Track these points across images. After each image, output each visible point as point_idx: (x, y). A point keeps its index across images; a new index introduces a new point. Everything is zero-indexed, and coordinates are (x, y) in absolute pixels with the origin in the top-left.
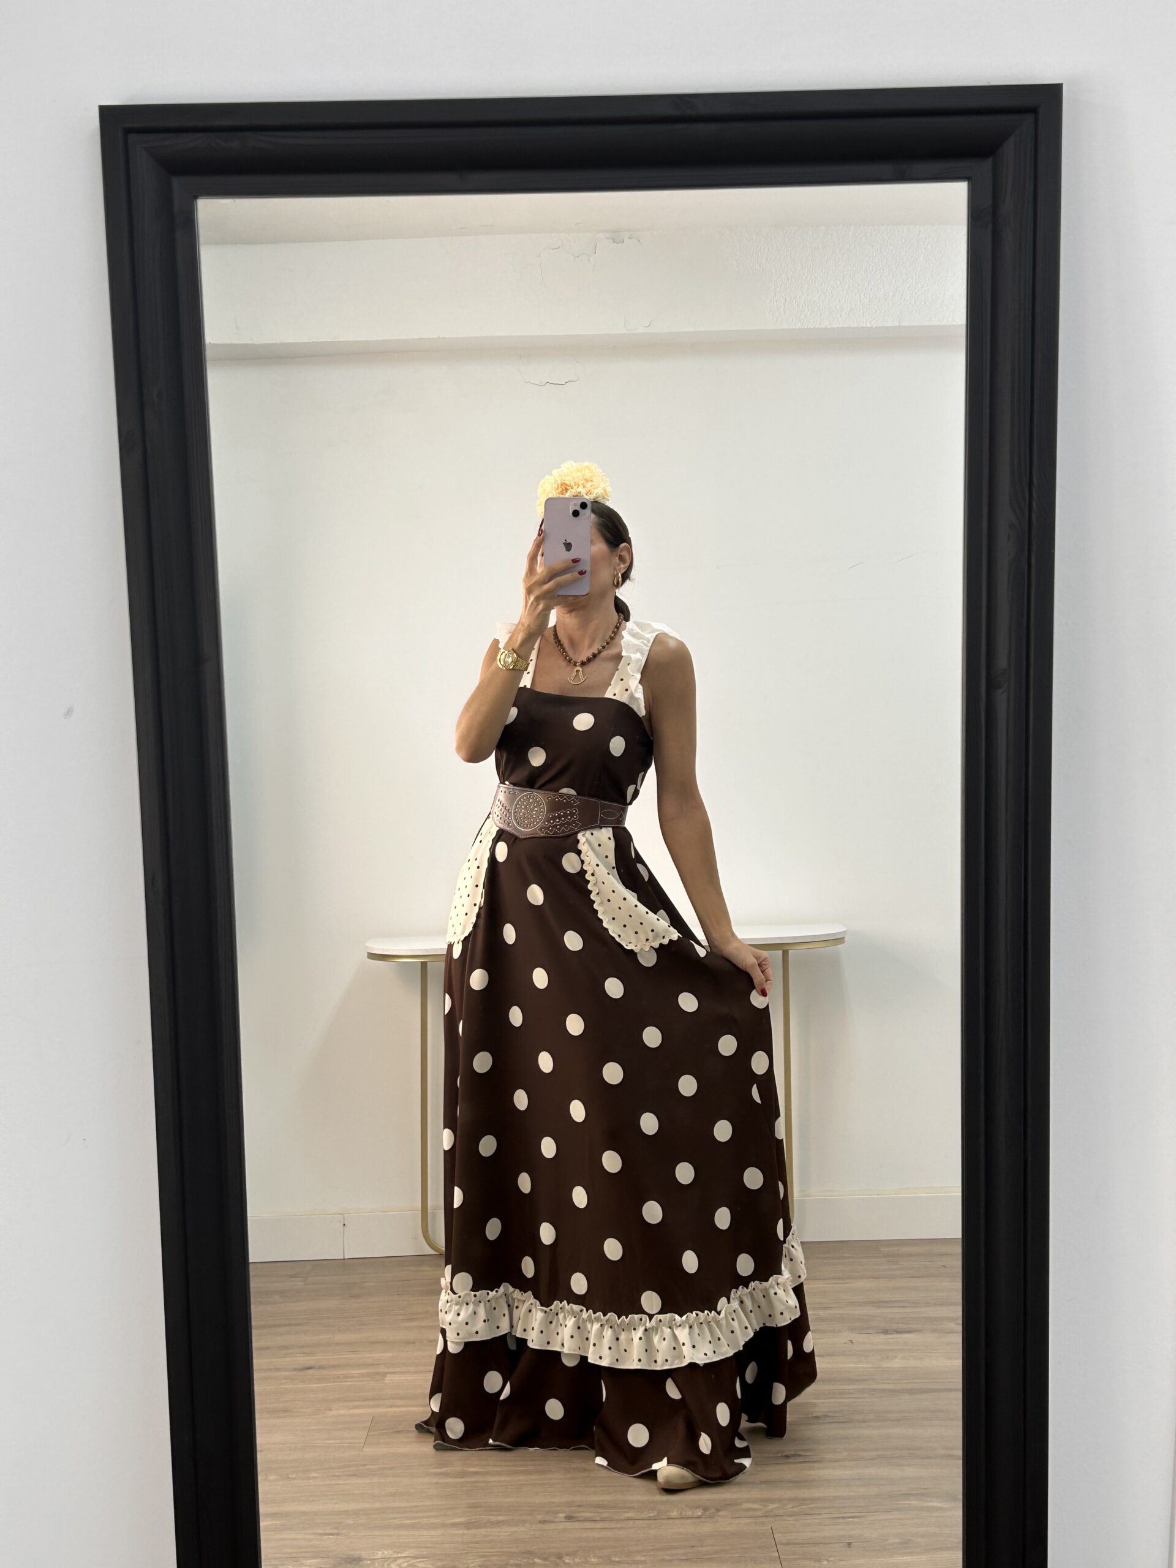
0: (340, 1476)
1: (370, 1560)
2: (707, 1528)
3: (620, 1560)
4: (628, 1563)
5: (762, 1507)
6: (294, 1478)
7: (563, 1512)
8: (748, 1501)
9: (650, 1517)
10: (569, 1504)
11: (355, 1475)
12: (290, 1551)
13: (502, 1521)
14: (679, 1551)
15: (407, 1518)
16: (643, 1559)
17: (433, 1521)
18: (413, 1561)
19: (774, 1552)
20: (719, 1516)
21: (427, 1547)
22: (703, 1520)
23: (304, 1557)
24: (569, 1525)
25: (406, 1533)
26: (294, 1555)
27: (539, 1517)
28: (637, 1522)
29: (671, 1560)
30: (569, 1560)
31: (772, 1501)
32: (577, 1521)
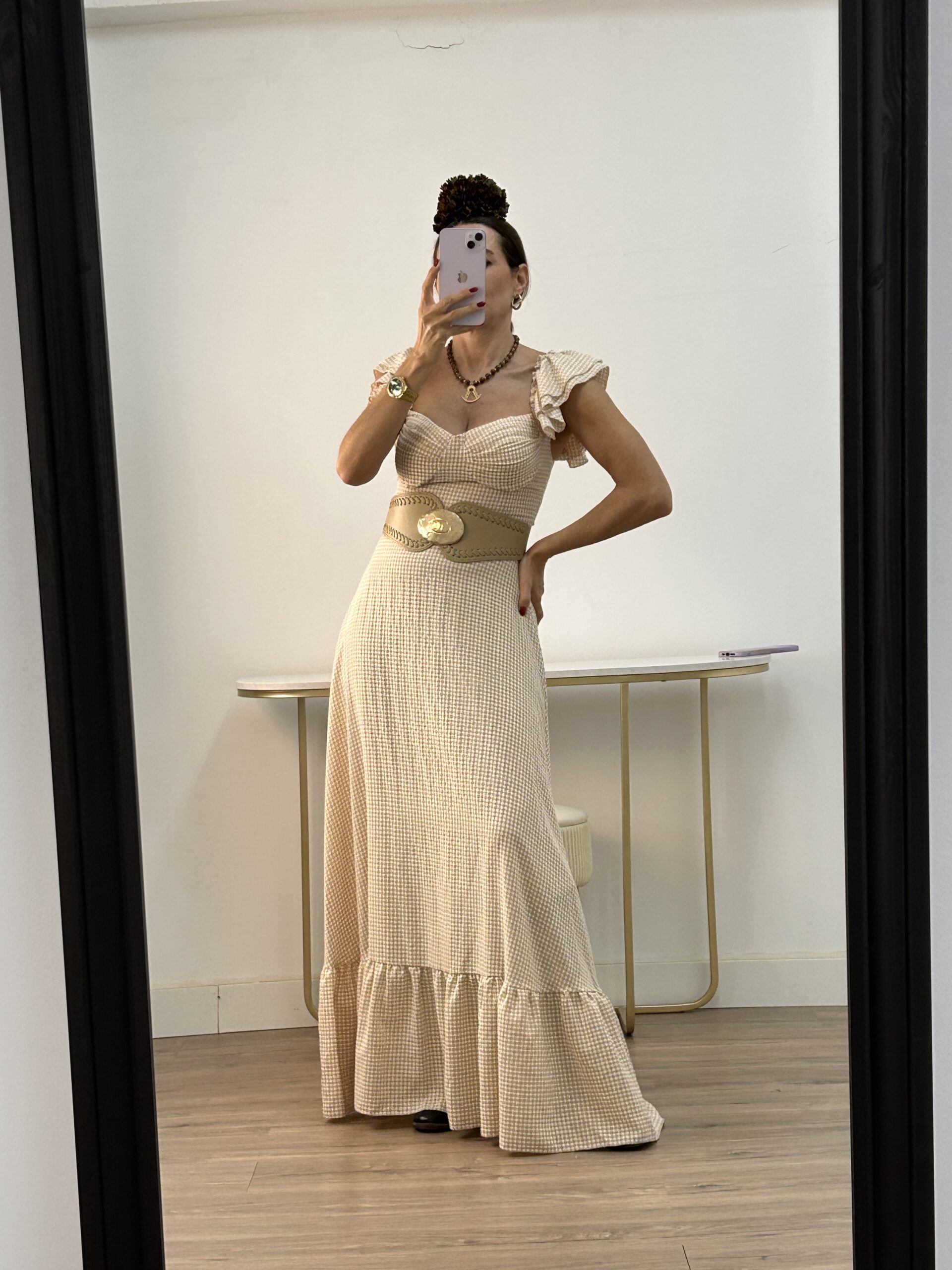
0: (225, 1212)
2: (615, 1247)
5: (672, 1229)
6: (176, 1214)
7: (461, 1238)
8: (659, 1224)
9: (556, 1240)
10: (470, 1231)
11: (240, 1212)
13: (399, 1246)
15: (298, 1246)
17: (326, 1247)
19: (685, 1265)
20: (627, 1237)
22: (611, 1241)
24: (469, 1248)
25: (297, 1258)
27: (438, 1243)
31: (684, 1223)
32: (478, 1244)
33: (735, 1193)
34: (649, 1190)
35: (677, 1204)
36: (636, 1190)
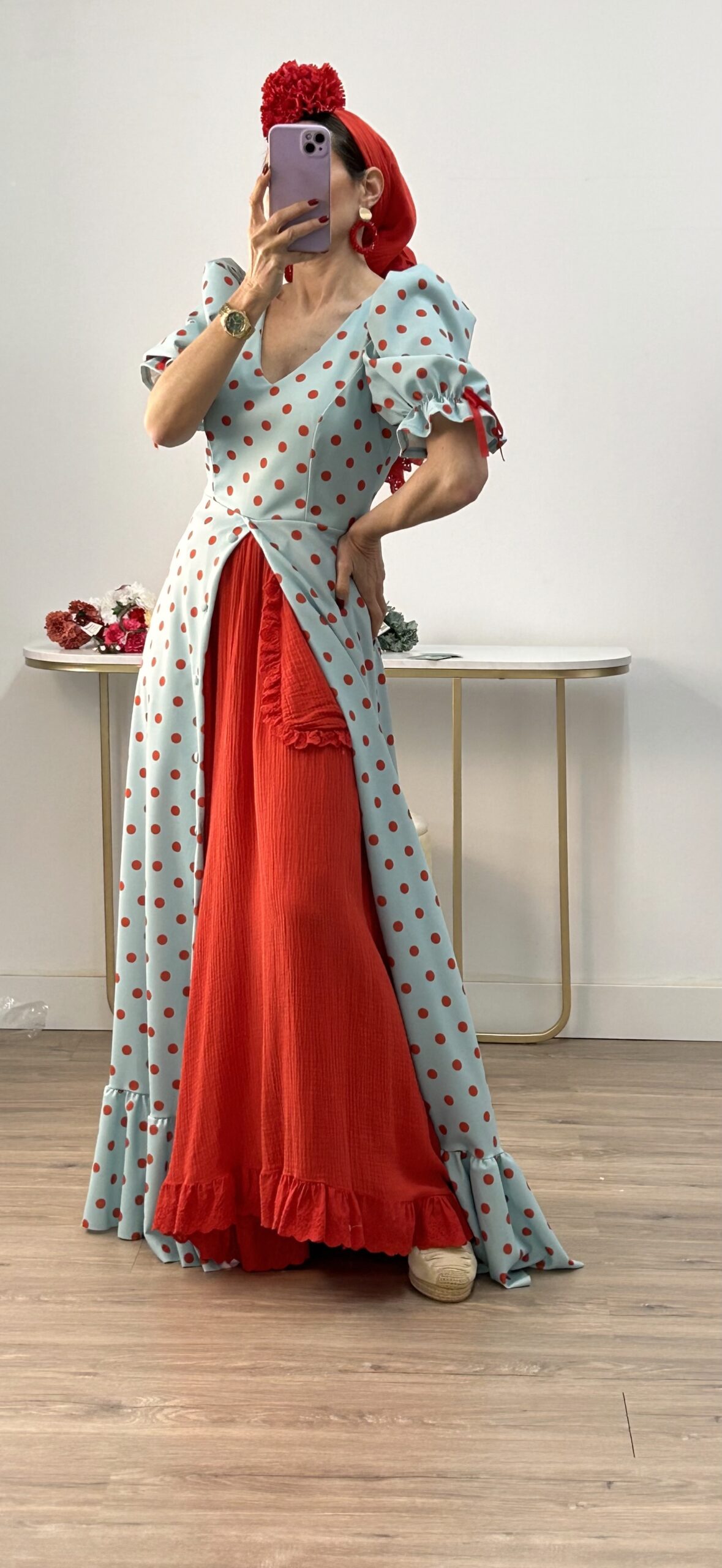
0: (101, 1302)
1: (132, 1408)
2: (543, 1389)
3: (434, 1422)
4: (443, 1427)
5: (612, 1367)
6: (46, 1302)
7: (368, 1360)
8: (597, 1359)
9: (477, 1372)
10: (378, 1351)
11: (119, 1302)
12: (36, 1392)
13: (295, 1368)
14: (506, 1416)
15: (179, 1359)
16: (463, 1422)
17: (209, 1363)
18: (183, 1412)
19: (622, 1422)
20: (560, 1375)
21: (200, 1395)
22: (540, 1379)
23: (50, 1401)
24: (376, 1377)
25: (175, 1376)
26: (40, 1398)
27: (340, 1366)
28: (460, 1377)
29: (496, 1426)
30: (373, 1419)
31: (627, 1360)
32: (386, 1372)
33: (685, 1319)
34: (588, 1306)
35: (621, 1330)
36: (571, 1305)
